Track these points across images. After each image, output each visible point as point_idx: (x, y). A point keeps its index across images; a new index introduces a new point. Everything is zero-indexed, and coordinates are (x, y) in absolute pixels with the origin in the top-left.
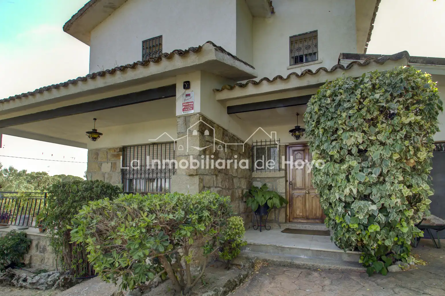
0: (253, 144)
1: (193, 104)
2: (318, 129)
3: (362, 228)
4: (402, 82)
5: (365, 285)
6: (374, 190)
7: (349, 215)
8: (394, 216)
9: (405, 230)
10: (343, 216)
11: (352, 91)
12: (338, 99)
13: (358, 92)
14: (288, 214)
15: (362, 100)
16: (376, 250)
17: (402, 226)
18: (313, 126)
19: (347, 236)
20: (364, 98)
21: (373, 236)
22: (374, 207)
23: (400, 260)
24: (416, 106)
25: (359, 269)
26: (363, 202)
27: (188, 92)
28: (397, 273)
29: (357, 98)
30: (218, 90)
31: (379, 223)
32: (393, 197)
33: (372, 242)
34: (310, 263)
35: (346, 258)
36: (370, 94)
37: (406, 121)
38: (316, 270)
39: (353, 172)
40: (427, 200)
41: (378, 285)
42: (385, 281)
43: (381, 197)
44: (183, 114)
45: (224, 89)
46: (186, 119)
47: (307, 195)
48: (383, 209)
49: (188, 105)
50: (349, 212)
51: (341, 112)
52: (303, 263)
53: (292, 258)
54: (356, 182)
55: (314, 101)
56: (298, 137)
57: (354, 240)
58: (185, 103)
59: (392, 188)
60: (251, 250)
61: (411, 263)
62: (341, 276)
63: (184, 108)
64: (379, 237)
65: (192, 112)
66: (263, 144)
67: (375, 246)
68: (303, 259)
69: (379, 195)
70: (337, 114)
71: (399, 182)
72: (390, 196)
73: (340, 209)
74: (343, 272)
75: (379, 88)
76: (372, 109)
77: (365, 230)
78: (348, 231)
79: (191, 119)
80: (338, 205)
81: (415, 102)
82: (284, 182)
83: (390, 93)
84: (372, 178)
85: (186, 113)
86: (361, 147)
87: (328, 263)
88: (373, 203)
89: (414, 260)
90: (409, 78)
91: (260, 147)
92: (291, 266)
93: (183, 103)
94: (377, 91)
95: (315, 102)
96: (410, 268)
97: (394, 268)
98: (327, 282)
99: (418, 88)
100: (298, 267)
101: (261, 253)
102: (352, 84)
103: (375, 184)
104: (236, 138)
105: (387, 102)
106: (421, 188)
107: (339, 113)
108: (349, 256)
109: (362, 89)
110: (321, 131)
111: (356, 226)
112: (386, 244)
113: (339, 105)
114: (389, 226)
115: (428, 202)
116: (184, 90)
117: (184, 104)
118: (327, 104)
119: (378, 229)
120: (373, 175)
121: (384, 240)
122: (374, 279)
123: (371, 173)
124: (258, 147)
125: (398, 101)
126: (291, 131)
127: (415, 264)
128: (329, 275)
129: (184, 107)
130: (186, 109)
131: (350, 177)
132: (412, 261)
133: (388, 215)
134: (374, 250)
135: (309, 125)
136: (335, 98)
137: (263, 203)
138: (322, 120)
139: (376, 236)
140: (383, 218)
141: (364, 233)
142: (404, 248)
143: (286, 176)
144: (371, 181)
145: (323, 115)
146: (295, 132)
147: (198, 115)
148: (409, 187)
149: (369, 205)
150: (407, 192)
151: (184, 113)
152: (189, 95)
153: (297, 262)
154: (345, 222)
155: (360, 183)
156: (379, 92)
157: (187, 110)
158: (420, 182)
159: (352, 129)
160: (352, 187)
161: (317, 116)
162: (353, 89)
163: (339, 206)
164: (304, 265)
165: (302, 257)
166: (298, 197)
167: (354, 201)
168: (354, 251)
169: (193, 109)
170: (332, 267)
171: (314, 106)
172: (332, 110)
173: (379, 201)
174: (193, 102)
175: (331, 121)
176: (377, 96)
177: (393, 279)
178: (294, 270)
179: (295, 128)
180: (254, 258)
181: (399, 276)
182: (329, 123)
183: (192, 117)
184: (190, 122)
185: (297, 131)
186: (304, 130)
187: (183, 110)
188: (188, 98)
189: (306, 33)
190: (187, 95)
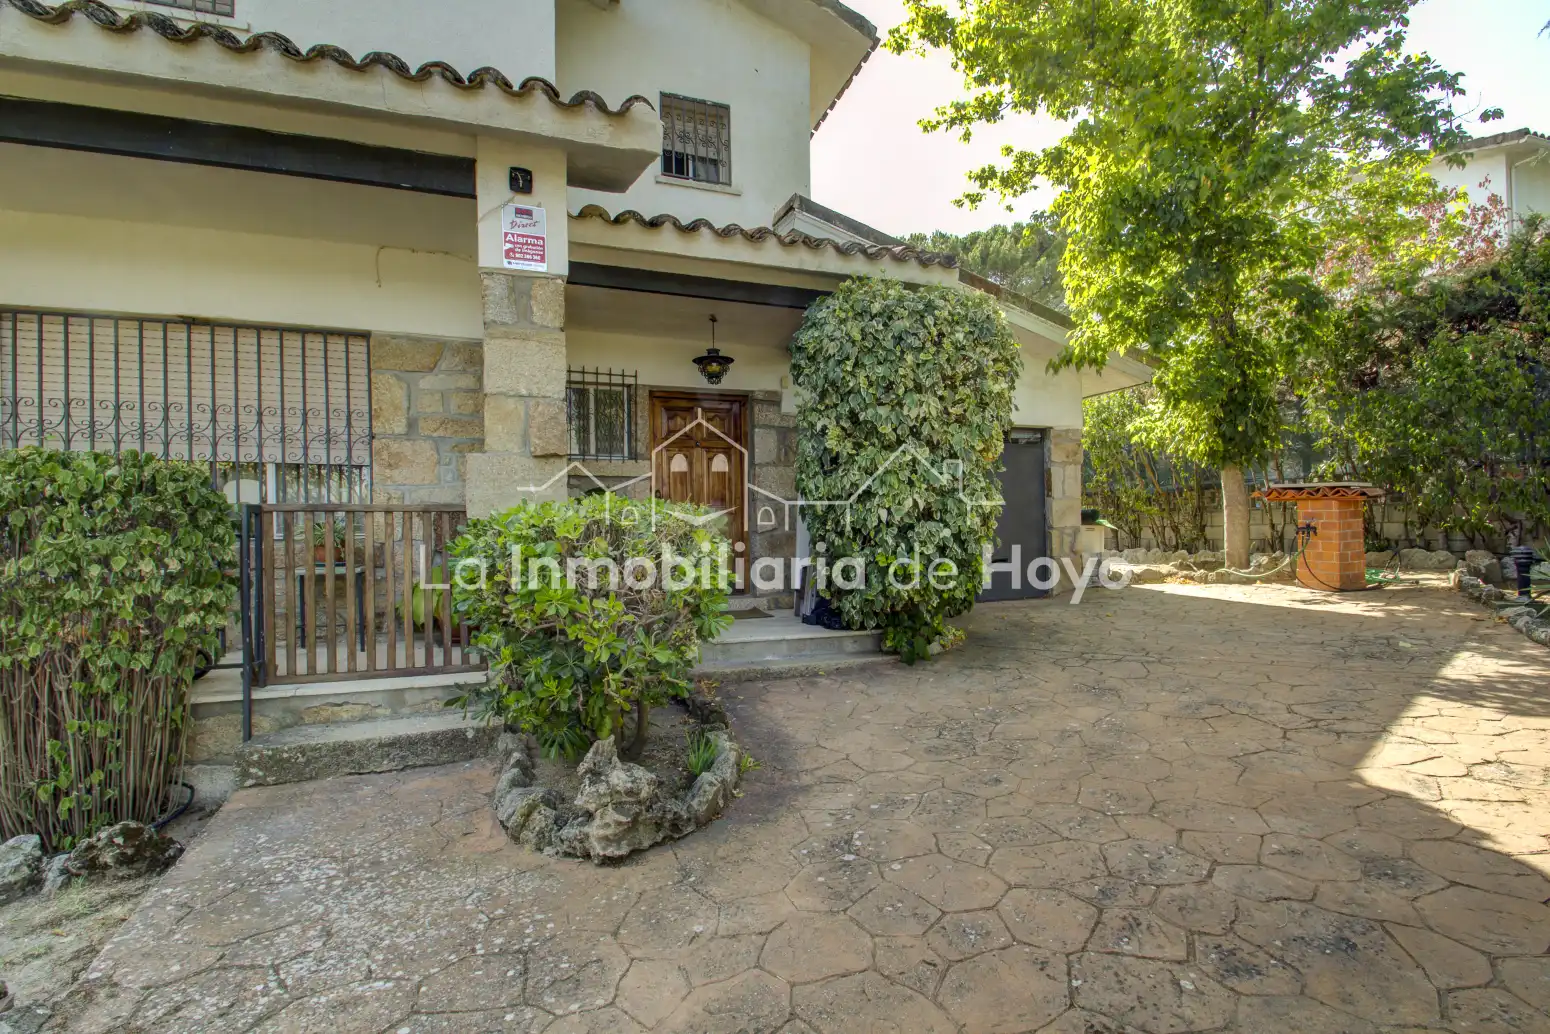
1: (543, 246)
12: (897, 324)
23: (938, 634)
27: (522, 201)
28: (940, 655)
35: (850, 646)
38: (815, 675)
44: (506, 265)
46: (520, 286)
49: (526, 243)
50: (903, 545)
51: (903, 352)
54: (924, 487)
56: (714, 377)
58: (513, 235)
61: (950, 637)
63: (512, 250)
65: (542, 268)
73: (890, 540)
74: (863, 669)
75: (958, 322)
79: (534, 288)
85: (519, 267)
89: (954, 630)
93: (506, 234)
96: (952, 644)
113: (898, 338)
116: (507, 193)
117: (510, 237)
122: (921, 668)
126: (698, 361)
127: (956, 637)
128: (845, 677)
129: (509, 246)
130: (516, 255)
132: (952, 633)
136: (889, 322)
138: (867, 360)
145: (869, 351)
146: (708, 364)
147: (559, 280)
151: (510, 263)
152: (528, 213)
155: (929, 488)
157: (523, 259)
159: (919, 388)
161: (856, 351)
163: (887, 533)
167: (914, 524)
169: (542, 260)
171: (849, 326)
174: (543, 239)
176: (960, 336)
179: (706, 354)
181: (943, 659)
182: (880, 370)
183: (538, 282)
184: (530, 297)
185: (712, 362)
186: (729, 360)
187: (508, 254)
188: (525, 221)
189: (703, 102)
190: (520, 212)
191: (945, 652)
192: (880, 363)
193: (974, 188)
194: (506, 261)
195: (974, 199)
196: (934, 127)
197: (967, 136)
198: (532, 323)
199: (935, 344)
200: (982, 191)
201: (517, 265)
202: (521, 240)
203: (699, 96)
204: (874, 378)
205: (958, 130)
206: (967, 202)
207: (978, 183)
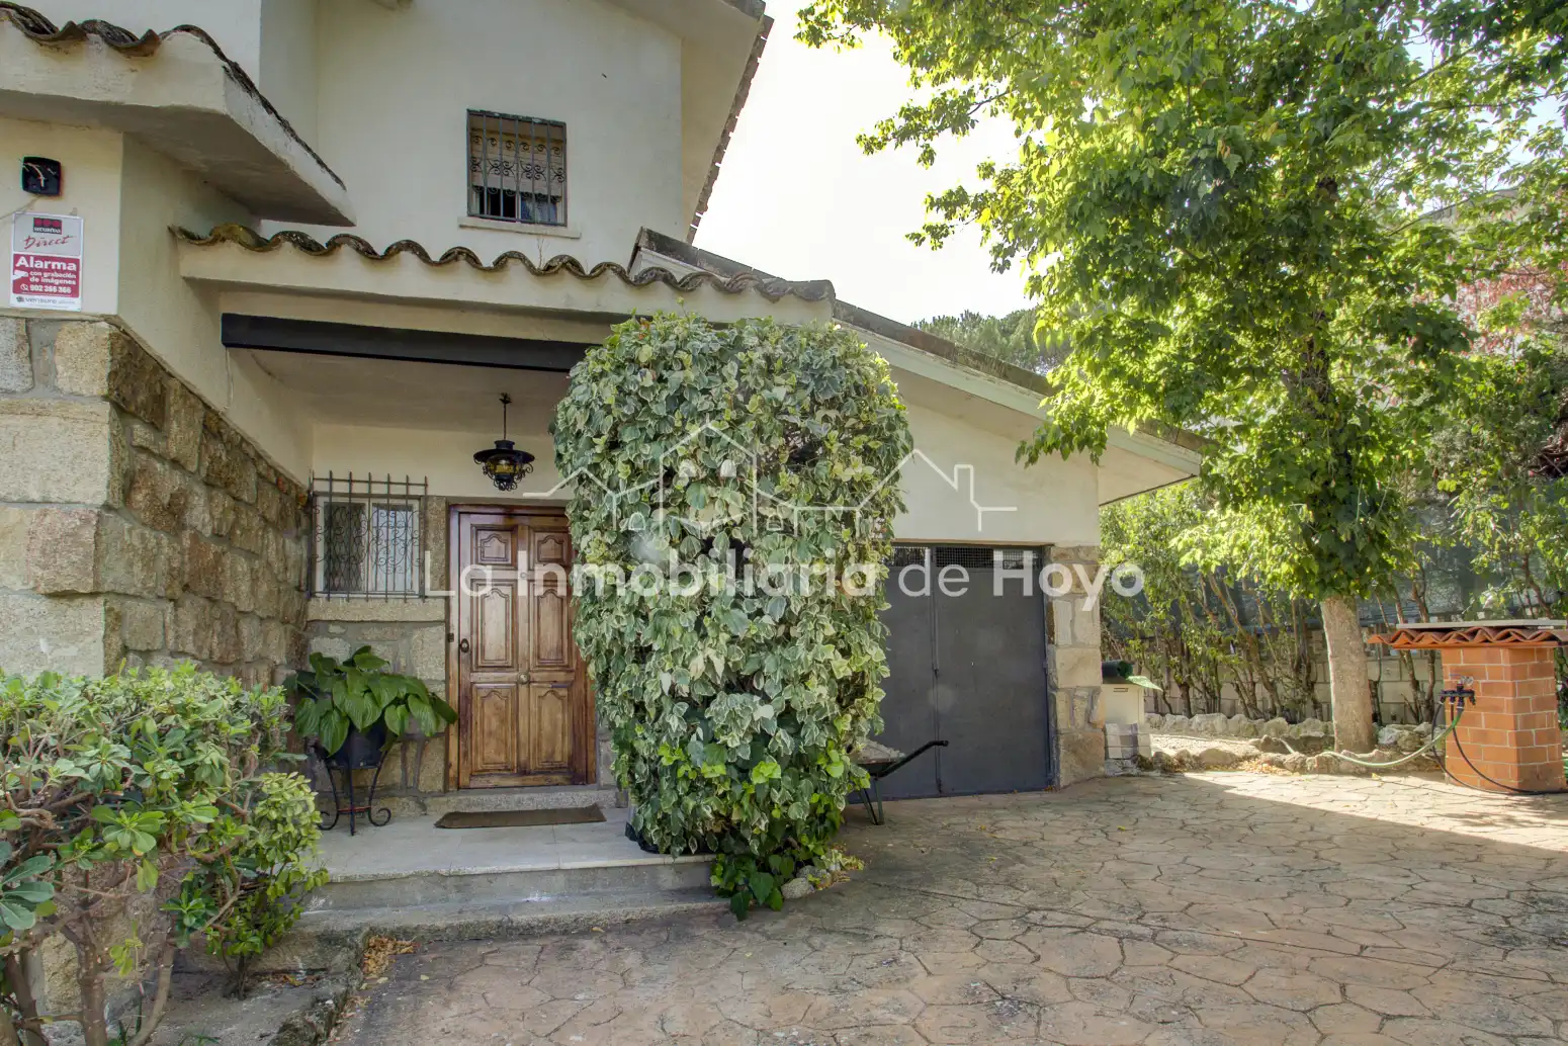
0: (311, 485)
1: (76, 273)
2: (613, 463)
3: (735, 774)
4: (834, 366)
5: (738, 945)
6: (769, 664)
7: (698, 739)
8: (814, 735)
9: (837, 771)
10: (684, 743)
11: (714, 362)
12: (675, 377)
13: (731, 369)
14: (453, 758)
15: (741, 398)
16: (764, 837)
17: (830, 762)
18: (598, 450)
19: (692, 804)
20: (749, 393)
21: (761, 796)
22: (767, 712)
23: (809, 862)
24: (864, 438)
25: (709, 904)
26: (738, 697)
27: (45, 207)
28: (804, 899)
29: (728, 389)
30: (191, 237)
31: (777, 756)
32: (813, 680)
33: (757, 815)
34: (566, 913)
35: (668, 881)
36: (762, 382)
37: (846, 475)
38: (587, 932)
39: (714, 609)
40: (876, 689)
41: (769, 938)
42: (782, 924)
43: (784, 683)
44: (14, 303)
45: (223, 240)
46: (36, 334)
47: (523, 689)
48: (787, 717)
49: (50, 270)
50: (700, 731)
51: (684, 421)
52: (541, 916)
53: (503, 909)
54: (724, 637)
55: (598, 369)
56: (505, 481)
57: (709, 813)
58: (28, 258)
59: (810, 658)
60: (336, 908)
61: (833, 868)
62: (664, 936)
63: (25, 280)
64: (777, 796)
65: (72, 305)
66: (359, 489)
67: (764, 822)
68: (538, 905)
69: (779, 676)
70: (672, 424)
71: (828, 641)
72: (805, 678)
73: (674, 722)
75: (782, 371)
76: (767, 429)
77: (741, 780)
78: (693, 789)
79: (61, 335)
80: (668, 709)
81: (861, 426)
82: (443, 642)
83: (809, 390)
84: (764, 626)
85: (35, 305)
86: (738, 535)
87: (620, 905)
88: (766, 699)
89: (840, 857)
90: (849, 361)
91: (346, 500)
92: (506, 933)
93: (17, 257)
94: (778, 379)
95: (603, 374)
96: (833, 881)
97: (798, 887)
98: (631, 960)
99: (867, 391)
100: (527, 933)
101: (377, 912)
102: (710, 341)
103: (769, 646)
104: (252, 454)
105: (804, 415)
106: (866, 659)
107: (678, 424)
108: (678, 872)
109: (741, 366)
110: (623, 471)
111: (720, 769)
112: (792, 817)
113: (678, 399)
114: (801, 763)
115: (878, 694)
116: (25, 198)
117: (22, 261)
118: (643, 388)
119: (777, 775)
120: (766, 619)
121: (786, 804)
122: (754, 926)
123: (760, 613)
124: (334, 499)
125: (826, 419)
126: (481, 456)
127: (842, 868)
128: (629, 938)
129: (20, 274)
130: (33, 288)
131: (707, 621)
132: (835, 860)
133: (799, 732)
134: (758, 837)
135: (580, 446)
136: (666, 374)
137: (369, 722)
138: (627, 436)
139: (769, 795)
140: (789, 741)
141: (737, 790)
142: (827, 824)
143: (447, 622)
144: (762, 635)
145: (632, 421)
146: (496, 462)
147: (104, 325)
148: (846, 653)
149: (754, 705)
150: (843, 668)
151: (20, 300)
152: (55, 225)
153: (521, 918)
154: (688, 760)
155: (733, 639)
156: (783, 381)
157: (43, 293)
158: (866, 641)
160: (711, 652)
161: (609, 422)
162: (715, 358)
163: (671, 712)
164: (546, 923)
165: (535, 898)
166: (489, 695)
167: (715, 697)
168: (697, 853)
169: (75, 292)
170: (635, 912)
171: (601, 384)
172: (660, 410)
173: (780, 695)
174: (76, 261)
175: (655, 446)
177: (801, 916)
178: (516, 946)
179: (494, 447)
180: (360, 930)
181: (812, 906)
183: (66, 327)
184: (54, 350)
185: (504, 460)
186: (528, 458)
187: (17, 287)
188: (48, 237)
189: (528, 121)
190: (40, 223)
191: (815, 896)
192: (648, 440)
193: (938, 217)
194: (14, 297)
195: (937, 233)
196: (880, 146)
197: (928, 156)
198: (56, 389)
199: (736, 405)
200: (948, 223)
201: (33, 303)
202: (40, 264)
203: (523, 113)
204: (640, 463)
205: (912, 148)
206: (928, 237)
207: (942, 212)
